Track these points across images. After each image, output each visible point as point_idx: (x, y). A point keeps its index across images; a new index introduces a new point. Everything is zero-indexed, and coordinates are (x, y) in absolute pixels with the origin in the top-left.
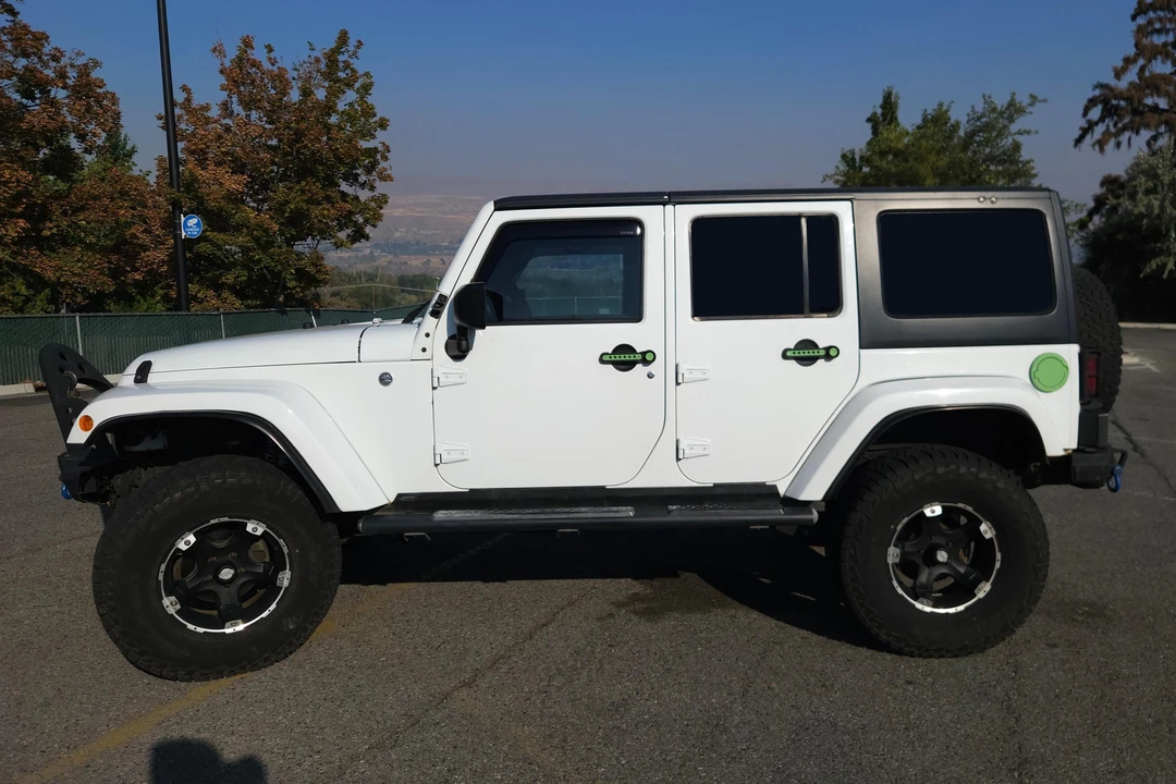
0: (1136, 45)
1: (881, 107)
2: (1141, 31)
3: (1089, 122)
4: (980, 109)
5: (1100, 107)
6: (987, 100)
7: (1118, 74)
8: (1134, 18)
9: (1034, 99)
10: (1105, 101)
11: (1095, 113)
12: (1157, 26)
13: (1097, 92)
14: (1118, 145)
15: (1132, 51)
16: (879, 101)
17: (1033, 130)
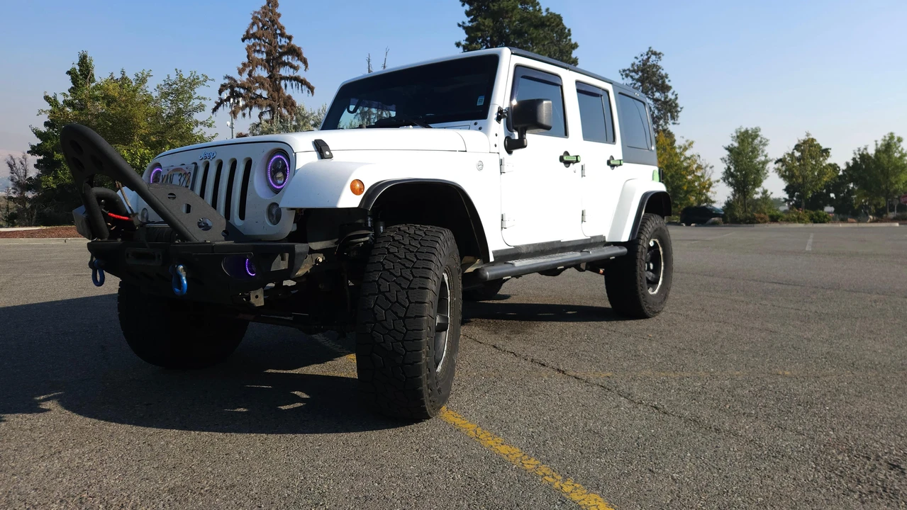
0: (248, 57)
1: (79, 64)
2: (249, 48)
3: (221, 99)
4: (174, 77)
5: (229, 90)
6: (179, 73)
7: (240, 73)
8: (243, 40)
9: (206, 79)
10: (232, 87)
11: (225, 94)
12: (258, 48)
13: (227, 81)
14: (244, 115)
15: (246, 60)
16: (77, 60)
17: (208, 97)
